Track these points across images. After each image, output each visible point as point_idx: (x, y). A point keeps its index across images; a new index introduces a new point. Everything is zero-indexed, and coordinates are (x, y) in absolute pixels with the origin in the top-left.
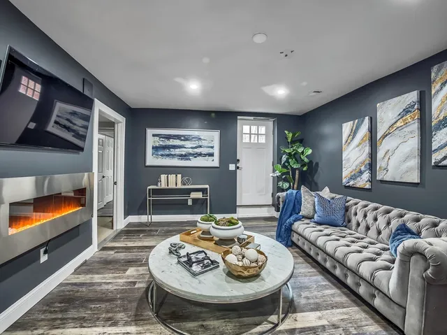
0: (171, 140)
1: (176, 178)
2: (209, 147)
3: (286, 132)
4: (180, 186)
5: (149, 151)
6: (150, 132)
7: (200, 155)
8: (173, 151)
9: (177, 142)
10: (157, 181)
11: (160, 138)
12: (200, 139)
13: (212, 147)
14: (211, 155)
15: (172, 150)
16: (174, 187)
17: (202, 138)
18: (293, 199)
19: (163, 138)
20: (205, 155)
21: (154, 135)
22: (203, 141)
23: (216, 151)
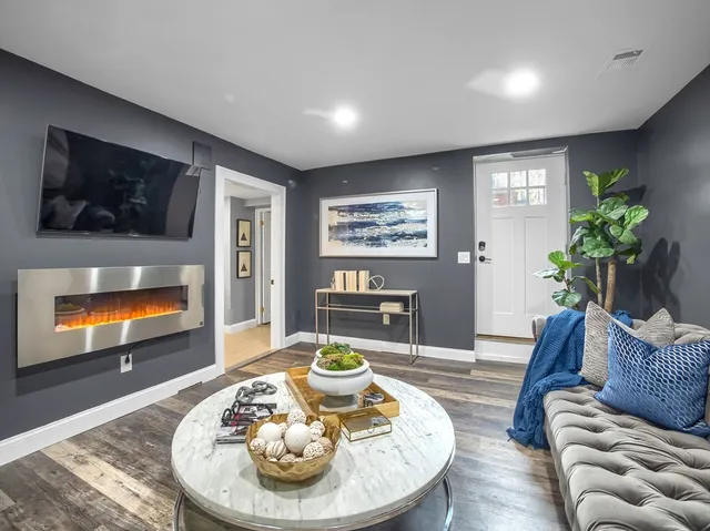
0: (355, 214)
1: (358, 276)
2: (418, 222)
3: (587, 173)
4: (364, 290)
5: (324, 233)
6: (325, 204)
7: (403, 236)
8: (359, 232)
9: (366, 217)
10: (329, 282)
11: (340, 211)
12: (402, 208)
13: (424, 221)
14: (423, 235)
15: (357, 230)
16: (355, 291)
17: (405, 205)
18: (566, 331)
19: (343, 211)
20: (412, 236)
21: (331, 209)
22: (407, 212)
23: (431, 228)
